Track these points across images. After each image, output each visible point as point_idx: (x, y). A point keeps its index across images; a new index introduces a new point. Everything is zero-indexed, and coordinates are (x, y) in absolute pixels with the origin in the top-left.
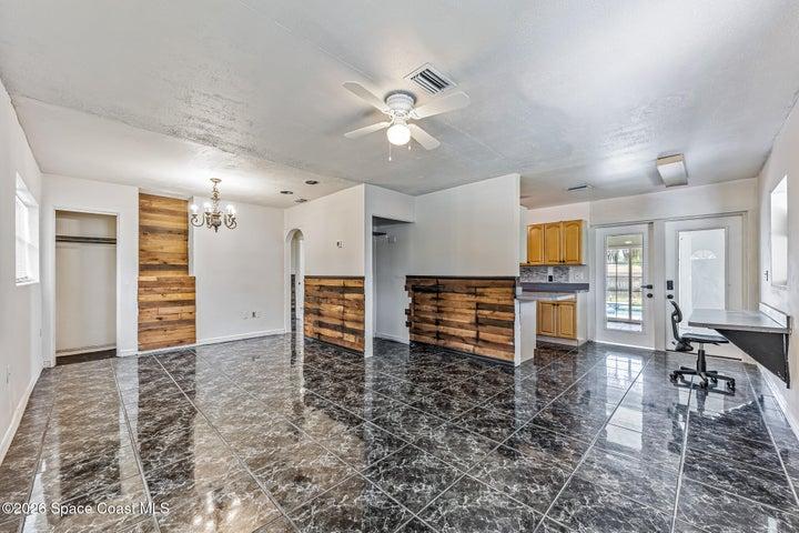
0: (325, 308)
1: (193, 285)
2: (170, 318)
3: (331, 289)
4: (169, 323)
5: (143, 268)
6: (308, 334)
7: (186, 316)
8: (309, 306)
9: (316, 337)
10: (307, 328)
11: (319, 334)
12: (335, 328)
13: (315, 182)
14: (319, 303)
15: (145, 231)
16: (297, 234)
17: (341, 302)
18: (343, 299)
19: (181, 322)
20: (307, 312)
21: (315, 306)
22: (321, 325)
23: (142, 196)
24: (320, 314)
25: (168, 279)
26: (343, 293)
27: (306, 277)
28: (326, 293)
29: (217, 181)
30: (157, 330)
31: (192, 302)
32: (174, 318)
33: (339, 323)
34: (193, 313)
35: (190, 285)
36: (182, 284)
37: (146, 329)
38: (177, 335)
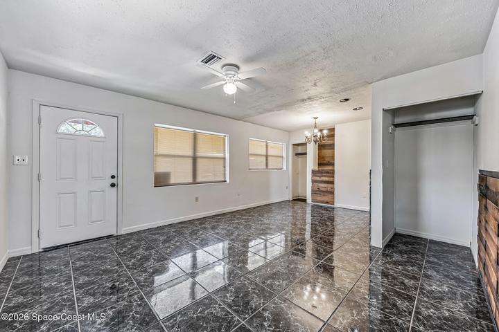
2: (322, 189)
4: (322, 191)
5: (320, 164)
7: (329, 189)
15: (321, 147)
19: (327, 192)
25: (323, 170)
30: (317, 194)
31: (332, 183)
32: (324, 190)
34: (333, 188)
35: (332, 173)
36: (328, 173)
37: (314, 192)
38: (326, 199)
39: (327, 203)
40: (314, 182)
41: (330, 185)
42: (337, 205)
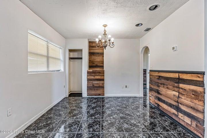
0: (163, 90)
1: (104, 73)
2: (96, 85)
3: (167, 79)
4: (96, 87)
5: (90, 67)
6: (151, 102)
7: (101, 85)
8: (152, 87)
9: (156, 105)
10: (151, 98)
11: (158, 105)
12: (170, 105)
13: (156, 6)
14: (158, 86)
15: (91, 54)
16: (146, 50)
17: (176, 89)
18: (179, 88)
19: (99, 87)
20: (151, 90)
21: (156, 88)
22: (160, 99)
23: (90, 42)
24: (159, 93)
25: (96, 71)
26: (178, 83)
27: (150, 71)
28: (163, 81)
29: (105, 26)
30: (92, 89)
31: (103, 80)
32: (97, 86)
33: (175, 103)
34: (103, 84)
35: (102, 73)
36: (100, 73)
37: (89, 88)
38: (98, 92)
39: (99, 95)
40: (89, 80)
41: (101, 82)
42: (106, 95)
